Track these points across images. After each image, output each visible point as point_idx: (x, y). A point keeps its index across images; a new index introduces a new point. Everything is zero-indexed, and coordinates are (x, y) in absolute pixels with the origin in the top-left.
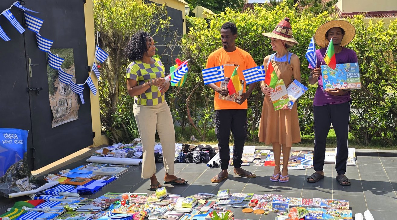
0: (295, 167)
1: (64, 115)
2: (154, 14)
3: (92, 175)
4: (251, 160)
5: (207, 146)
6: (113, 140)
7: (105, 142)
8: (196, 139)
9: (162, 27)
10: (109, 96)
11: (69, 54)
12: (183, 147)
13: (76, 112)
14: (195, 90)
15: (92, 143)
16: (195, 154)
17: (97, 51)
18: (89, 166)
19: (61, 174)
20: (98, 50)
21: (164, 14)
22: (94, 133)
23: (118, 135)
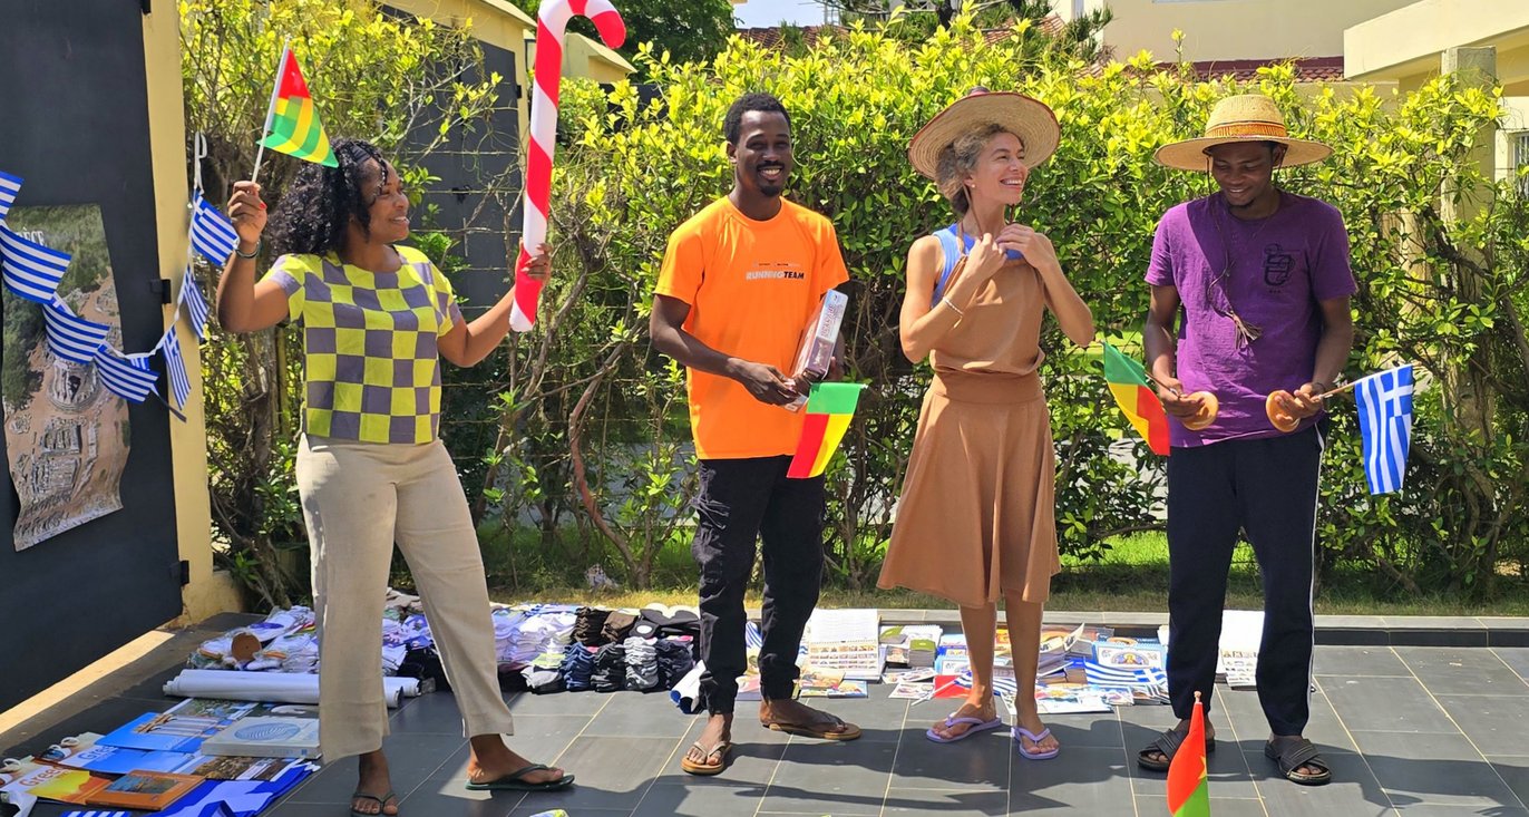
0: (1070, 700)
1: (64, 494)
2: (426, 61)
3: (198, 759)
4: (874, 674)
5: (680, 613)
6: (263, 590)
7: (230, 602)
8: (609, 582)
9: (465, 117)
10: (246, 409)
11: (88, 228)
12: (578, 621)
13: (112, 479)
14: (605, 376)
15: (177, 608)
16: (638, 649)
17: (198, 216)
18: (181, 713)
19: (63, 757)
20: (201, 212)
21: (468, 61)
22: (185, 564)
23: (281, 572)
